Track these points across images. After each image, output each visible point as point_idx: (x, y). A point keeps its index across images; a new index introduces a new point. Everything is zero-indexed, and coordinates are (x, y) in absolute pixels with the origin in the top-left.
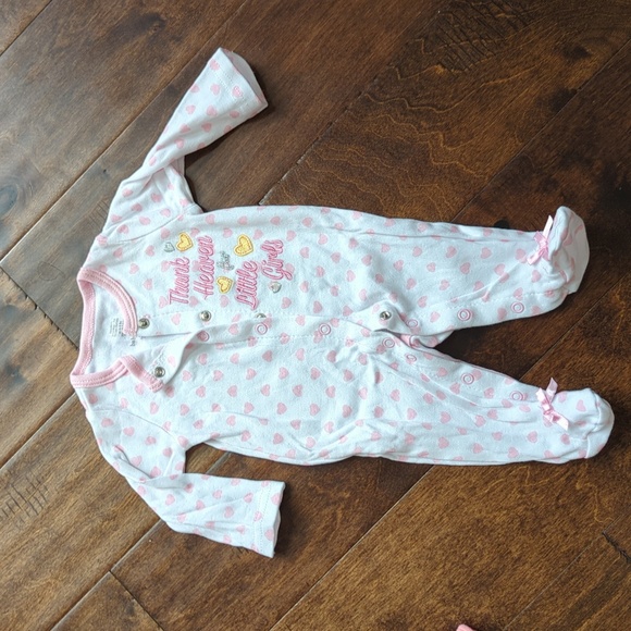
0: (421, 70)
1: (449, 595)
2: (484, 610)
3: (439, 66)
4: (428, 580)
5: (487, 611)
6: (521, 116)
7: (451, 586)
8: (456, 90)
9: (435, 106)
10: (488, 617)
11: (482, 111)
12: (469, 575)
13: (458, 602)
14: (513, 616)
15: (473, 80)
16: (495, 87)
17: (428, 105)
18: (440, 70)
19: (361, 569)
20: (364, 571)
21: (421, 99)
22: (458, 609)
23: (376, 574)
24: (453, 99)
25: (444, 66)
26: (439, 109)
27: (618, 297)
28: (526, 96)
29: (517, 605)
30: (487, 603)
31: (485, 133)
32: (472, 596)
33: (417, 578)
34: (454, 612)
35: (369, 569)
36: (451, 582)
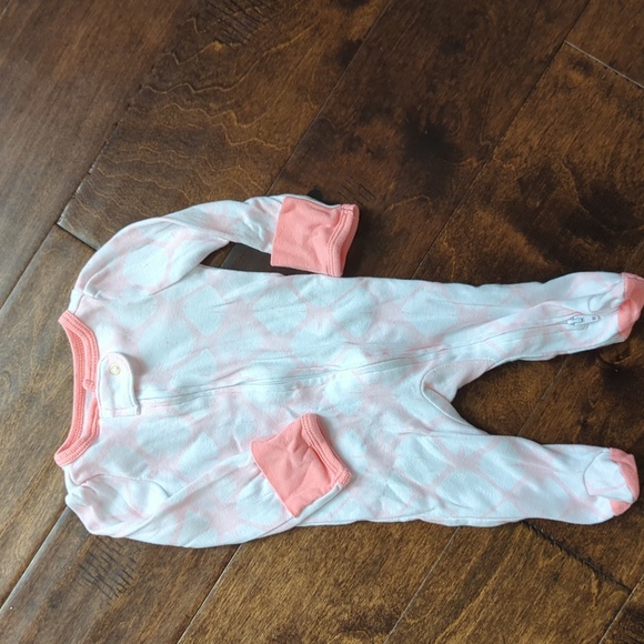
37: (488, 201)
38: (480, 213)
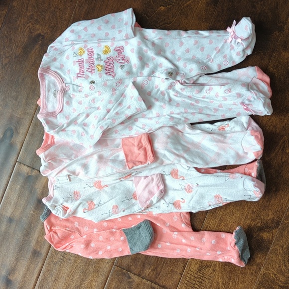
0: (155, 11)
1: (254, 216)
2: (271, 217)
3: (162, 7)
4: (243, 214)
5: (272, 216)
6: (203, 13)
7: (253, 212)
8: (172, 13)
9: (167, 23)
10: (273, 219)
11: (186, 17)
12: (259, 205)
13: (259, 218)
14: (283, 214)
15: (177, 7)
16: (188, 6)
17: (164, 24)
18: (163, 8)
19: (214, 221)
20: (216, 222)
21: (160, 23)
22: (260, 221)
23: (221, 220)
24: (172, 18)
25: (164, 6)
26: (169, 24)
27: (272, 69)
28: (201, 4)
29: (283, 209)
30: (270, 213)
31: (192, 25)
32: (264, 213)
33: (238, 215)
34: (259, 222)
35: (218, 220)
36: (253, 211)
37: (286, 48)
38: (284, 53)
